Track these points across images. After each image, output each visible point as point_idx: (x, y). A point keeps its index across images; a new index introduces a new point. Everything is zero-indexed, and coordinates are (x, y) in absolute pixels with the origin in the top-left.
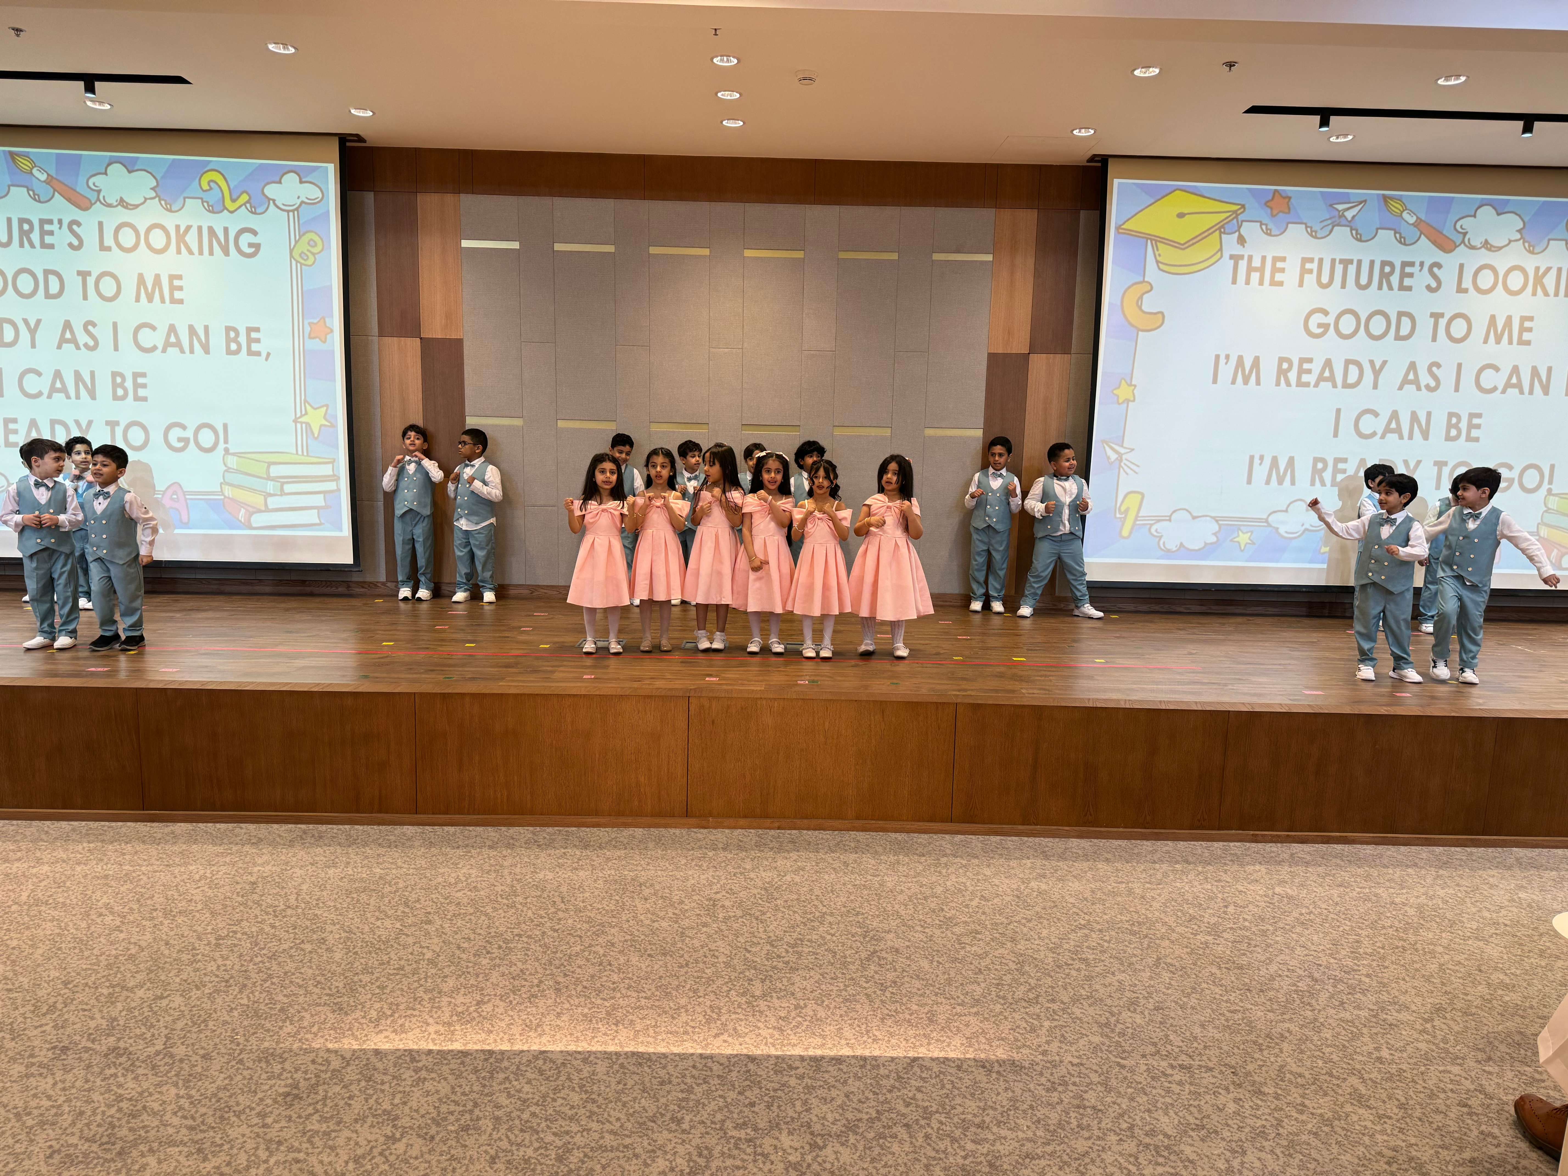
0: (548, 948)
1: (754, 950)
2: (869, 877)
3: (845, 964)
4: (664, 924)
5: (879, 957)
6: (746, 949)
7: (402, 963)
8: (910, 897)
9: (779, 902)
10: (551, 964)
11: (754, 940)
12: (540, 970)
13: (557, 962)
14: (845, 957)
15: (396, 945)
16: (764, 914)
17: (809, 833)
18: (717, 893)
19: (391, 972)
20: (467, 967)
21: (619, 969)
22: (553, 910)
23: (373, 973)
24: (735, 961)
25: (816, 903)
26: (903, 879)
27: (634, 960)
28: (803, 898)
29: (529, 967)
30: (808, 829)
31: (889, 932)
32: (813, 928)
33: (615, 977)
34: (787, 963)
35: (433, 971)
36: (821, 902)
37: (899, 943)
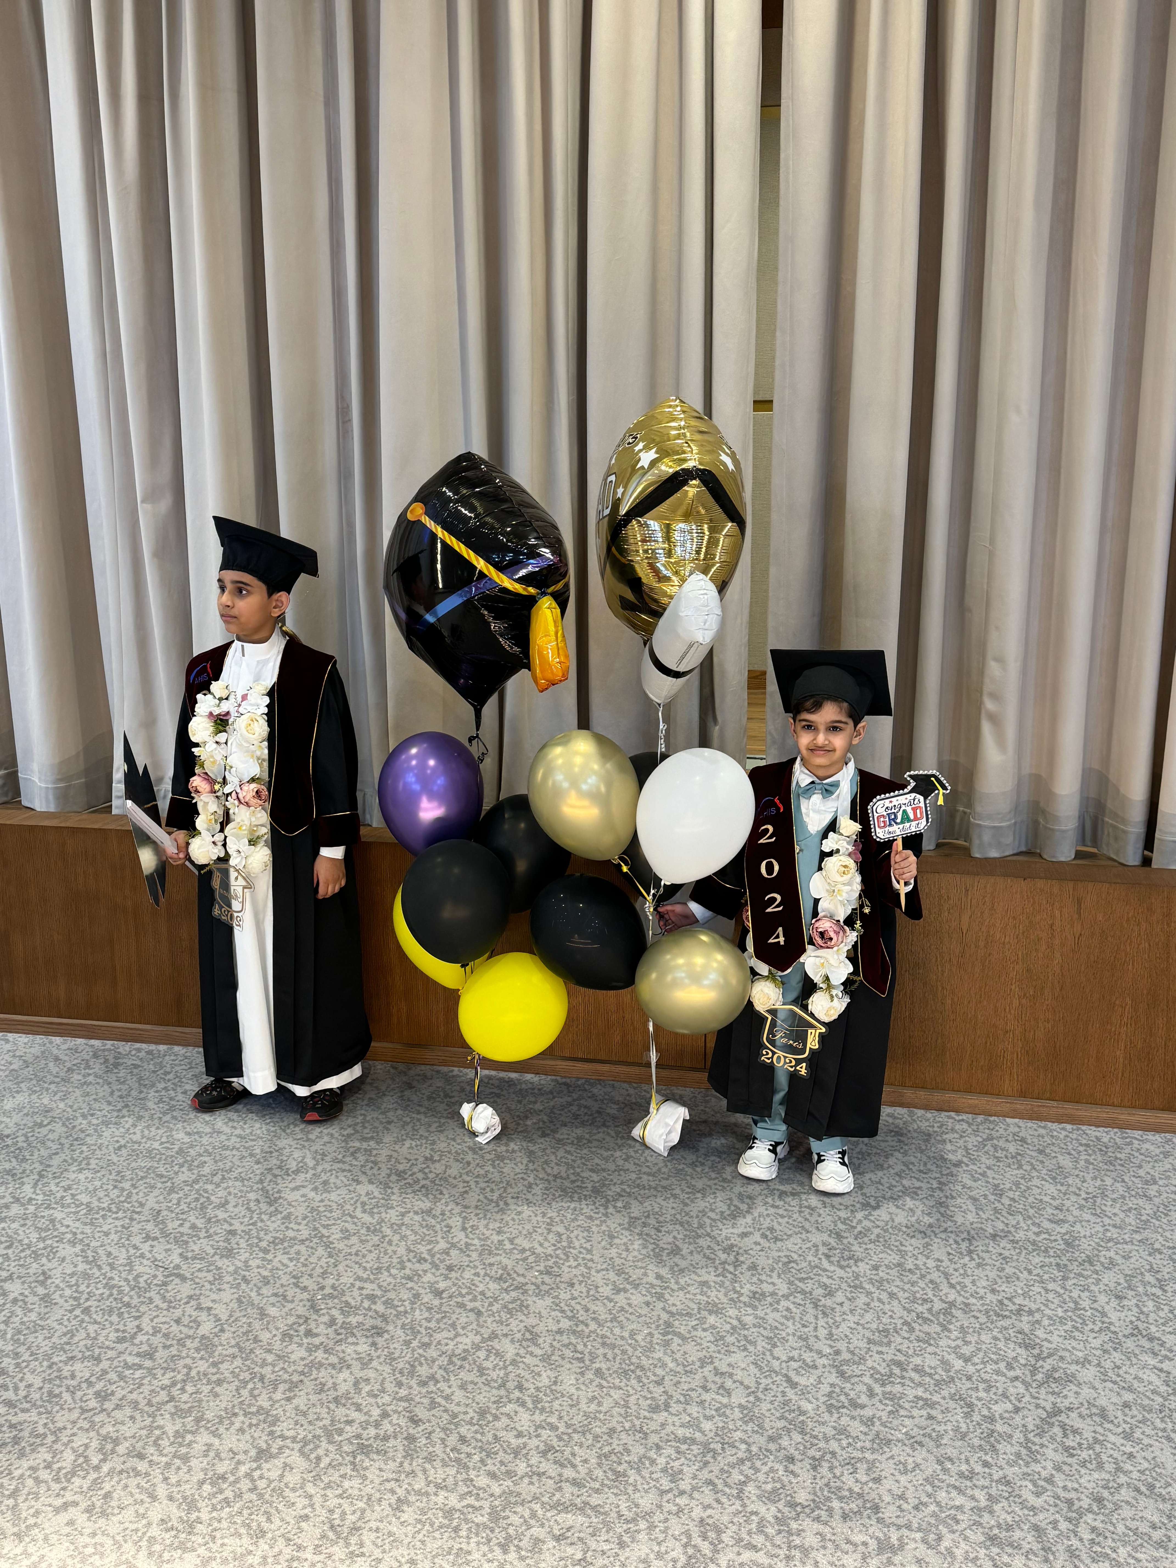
0: (415, 1333)
1: (803, 1381)
2: (1046, 1224)
3: (991, 1440)
4: (637, 1299)
5: (1063, 1426)
6: (789, 1380)
7: (157, 1340)
8: (1129, 1278)
9: (863, 1267)
10: (412, 1373)
11: (808, 1357)
12: (390, 1387)
13: (423, 1371)
14: (991, 1419)
15: (158, 1301)
16: (830, 1294)
17: (929, 1115)
18: (744, 1235)
19: (130, 1360)
20: (264, 1364)
21: (536, 1401)
22: (443, 1245)
23: (98, 1360)
24: (765, 1406)
25: (935, 1276)
26: (1113, 1233)
27: (568, 1382)
28: (910, 1265)
29: (371, 1374)
30: (926, 1108)
31: (1084, 1362)
32: (927, 1340)
33: (524, 1420)
34: (869, 1422)
35: (203, 1366)
36: (947, 1276)
37: (1107, 1399)
